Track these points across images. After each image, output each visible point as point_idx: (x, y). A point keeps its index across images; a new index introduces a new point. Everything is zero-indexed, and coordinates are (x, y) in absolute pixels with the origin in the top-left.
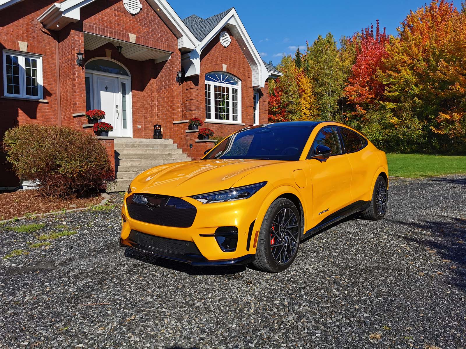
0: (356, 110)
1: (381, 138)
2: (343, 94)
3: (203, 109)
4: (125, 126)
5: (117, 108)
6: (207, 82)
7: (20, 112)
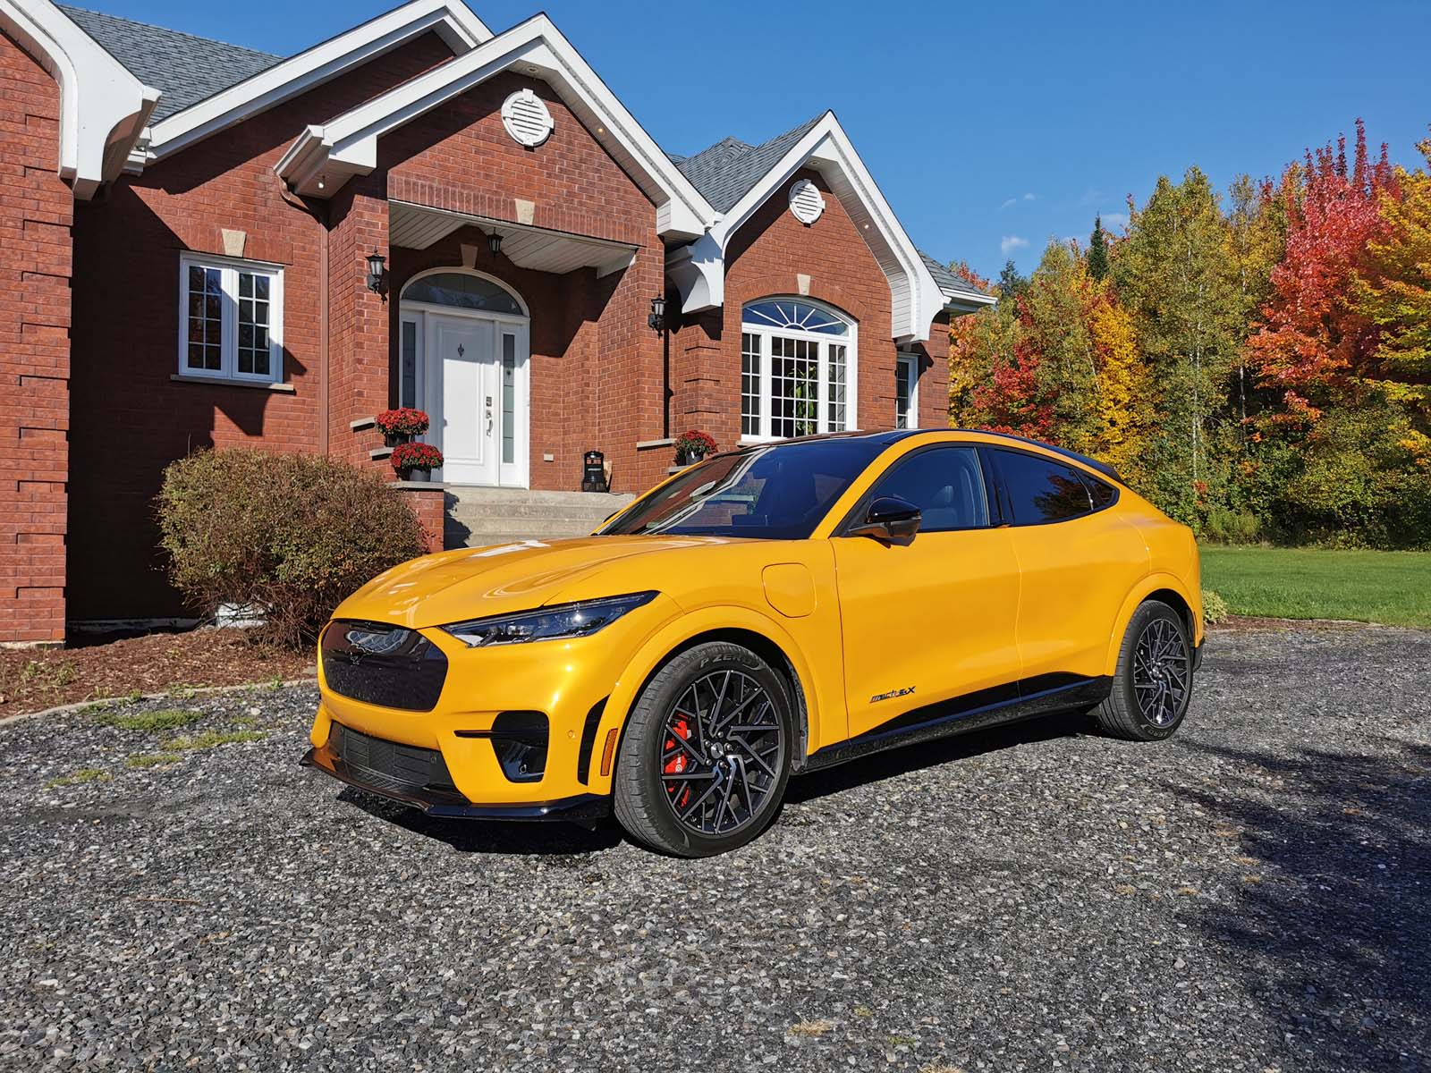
0: (1282, 407)
1: (1370, 501)
2: (1244, 356)
3: (734, 405)
4: (508, 456)
5: (487, 405)
6: (749, 328)
7: (220, 417)
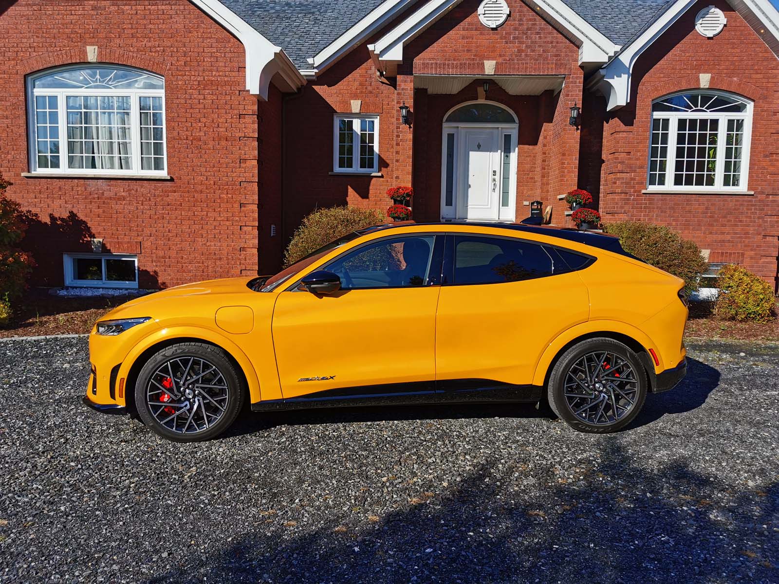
3: (644, 167)
4: (505, 203)
5: (494, 175)
6: (658, 115)
